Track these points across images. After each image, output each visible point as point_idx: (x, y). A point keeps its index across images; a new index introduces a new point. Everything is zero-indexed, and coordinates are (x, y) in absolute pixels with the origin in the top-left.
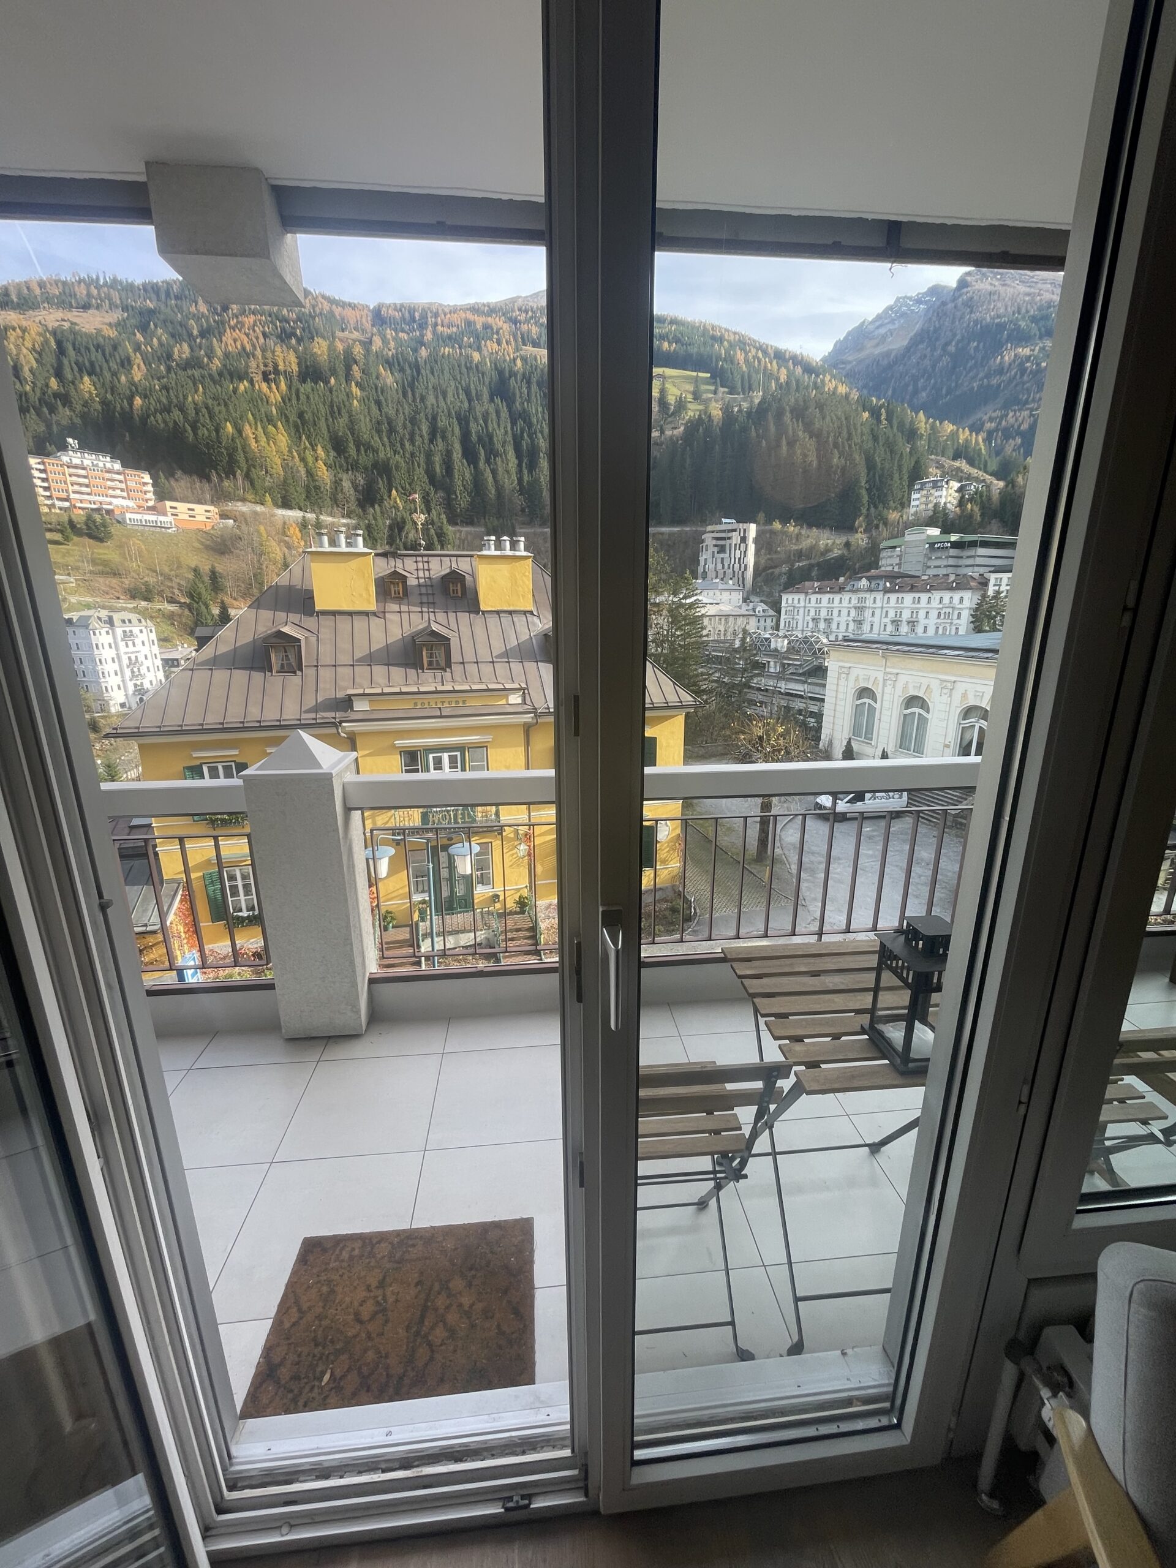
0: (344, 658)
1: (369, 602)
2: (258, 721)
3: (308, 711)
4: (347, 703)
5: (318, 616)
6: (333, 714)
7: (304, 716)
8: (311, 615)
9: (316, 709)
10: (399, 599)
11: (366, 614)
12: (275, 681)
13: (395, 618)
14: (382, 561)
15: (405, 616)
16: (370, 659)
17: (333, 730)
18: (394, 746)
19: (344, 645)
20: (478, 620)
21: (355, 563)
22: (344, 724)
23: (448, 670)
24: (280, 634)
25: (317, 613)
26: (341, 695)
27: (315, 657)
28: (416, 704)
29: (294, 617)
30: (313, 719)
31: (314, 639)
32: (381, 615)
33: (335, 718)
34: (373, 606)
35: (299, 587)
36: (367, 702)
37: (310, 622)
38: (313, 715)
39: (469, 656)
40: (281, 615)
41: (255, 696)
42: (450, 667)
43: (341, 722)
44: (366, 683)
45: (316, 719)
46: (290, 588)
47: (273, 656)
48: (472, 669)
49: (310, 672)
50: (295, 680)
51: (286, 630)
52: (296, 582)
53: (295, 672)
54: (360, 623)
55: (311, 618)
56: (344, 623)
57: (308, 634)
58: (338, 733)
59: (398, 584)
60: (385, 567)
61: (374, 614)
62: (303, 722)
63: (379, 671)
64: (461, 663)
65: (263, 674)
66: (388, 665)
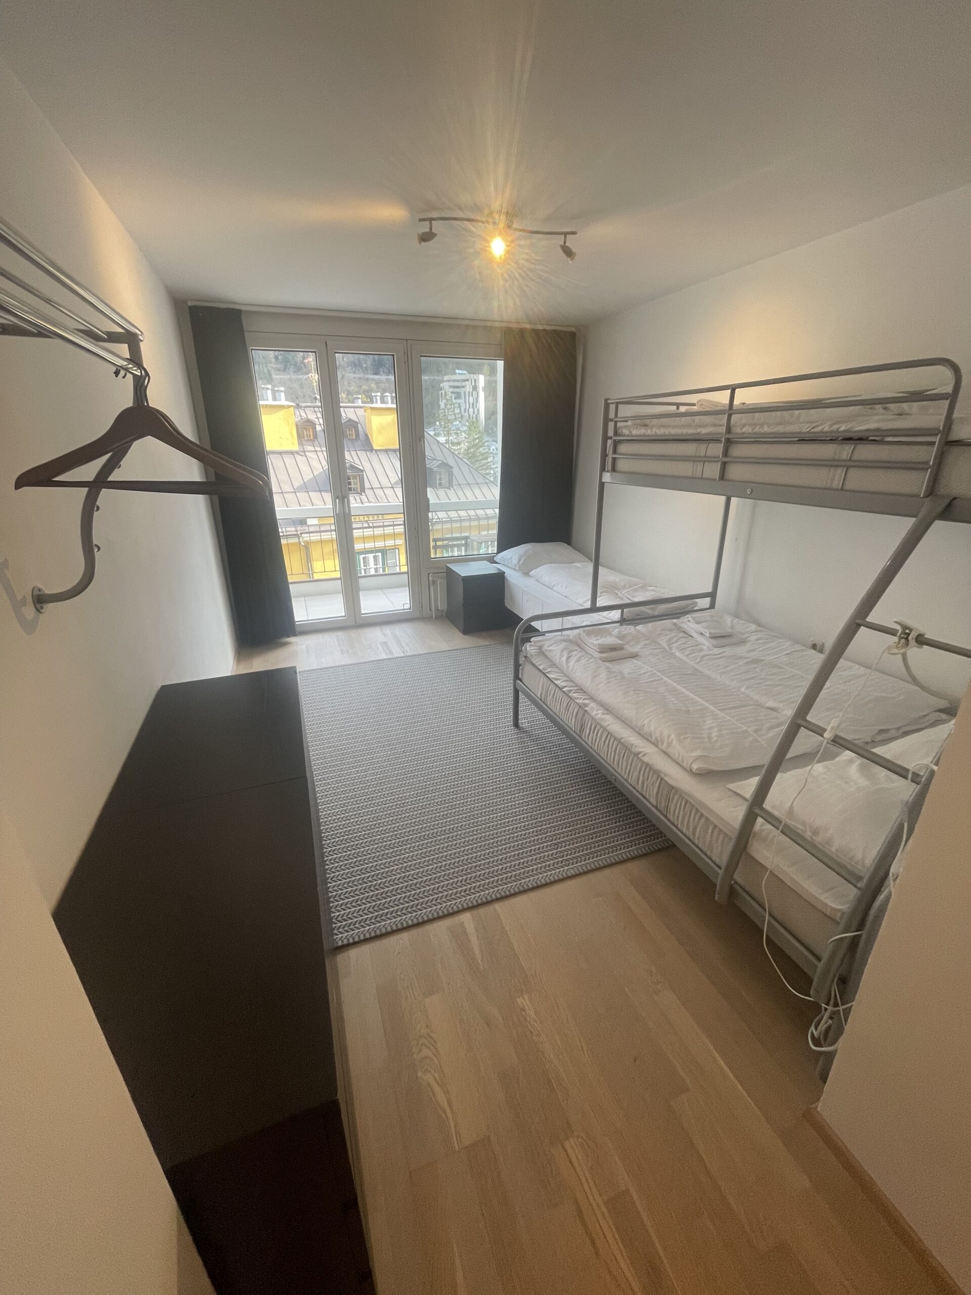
0: (286, 487)
6: (293, 529)
10: (312, 442)
11: (292, 453)
13: (315, 456)
14: (297, 412)
15: (320, 455)
16: (305, 488)
17: (296, 540)
20: (373, 457)
21: (281, 414)
22: (303, 535)
23: (363, 494)
32: (303, 454)
33: (296, 531)
34: (296, 447)
39: (376, 484)
42: (364, 492)
43: (301, 534)
48: (379, 492)
54: (289, 460)
58: (299, 542)
59: (309, 430)
60: (299, 416)
61: (297, 453)
63: (315, 496)
64: (370, 489)
66: (320, 492)
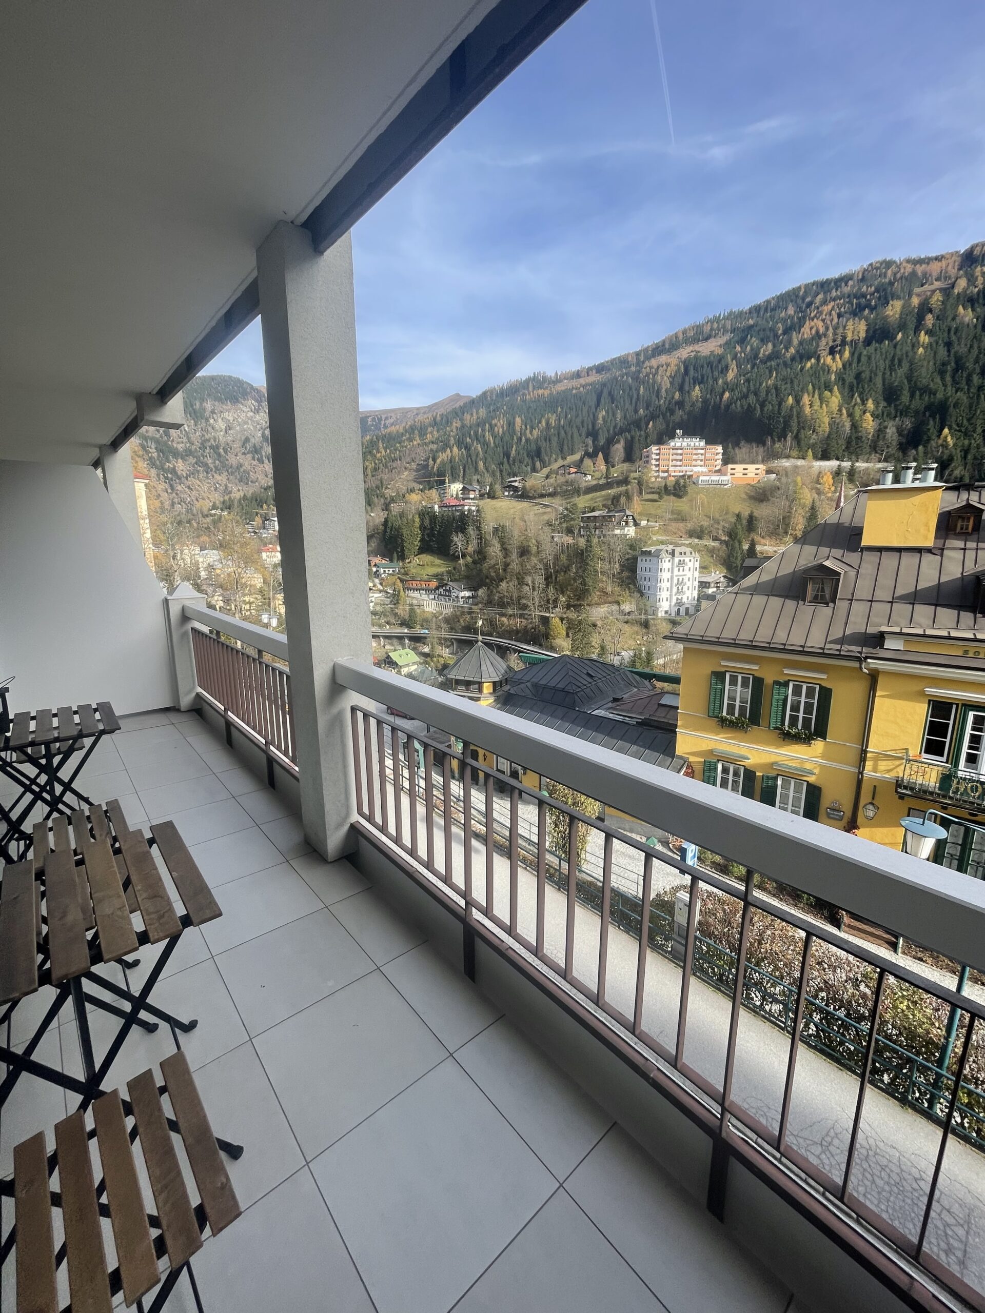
0: (883, 594)
1: (926, 538)
2: (783, 644)
3: (833, 642)
4: (878, 639)
5: (862, 551)
6: (859, 649)
7: (828, 646)
8: (855, 551)
9: (842, 641)
10: (965, 535)
11: (919, 550)
12: (807, 610)
13: (959, 555)
14: (952, 495)
15: (970, 554)
16: (915, 598)
17: (856, 665)
18: (922, 694)
19: (886, 581)
21: (918, 498)
22: (869, 660)
24: (822, 568)
25: (862, 549)
26: (872, 630)
27: (851, 592)
28: (966, 652)
29: (837, 552)
30: (837, 650)
31: (853, 574)
32: (938, 552)
33: (861, 653)
34: (930, 543)
35: (847, 525)
36: (902, 642)
37: (853, 558)
38: (838, 647)
40: (825, 551)
41: (785, 622)
43: (866, 658)
44: (906, 622)
45: (840, 651)
46: (838, 526)
47: (810, 587)
49: (842, 605)
50: (825, 611)
51: (827, 563)
52: (846, 520)
53: (827, 604)
54: (909, 560)
55: (855, 554)
56: (890, 561)
57: (847, 568)
58: (861, 668)
59: (969, 519)
60: (954, 501)
61: (929, 551)
62: (826, 651)
63: (923, 612)
65: (795, 602)
66: (936, 605)
